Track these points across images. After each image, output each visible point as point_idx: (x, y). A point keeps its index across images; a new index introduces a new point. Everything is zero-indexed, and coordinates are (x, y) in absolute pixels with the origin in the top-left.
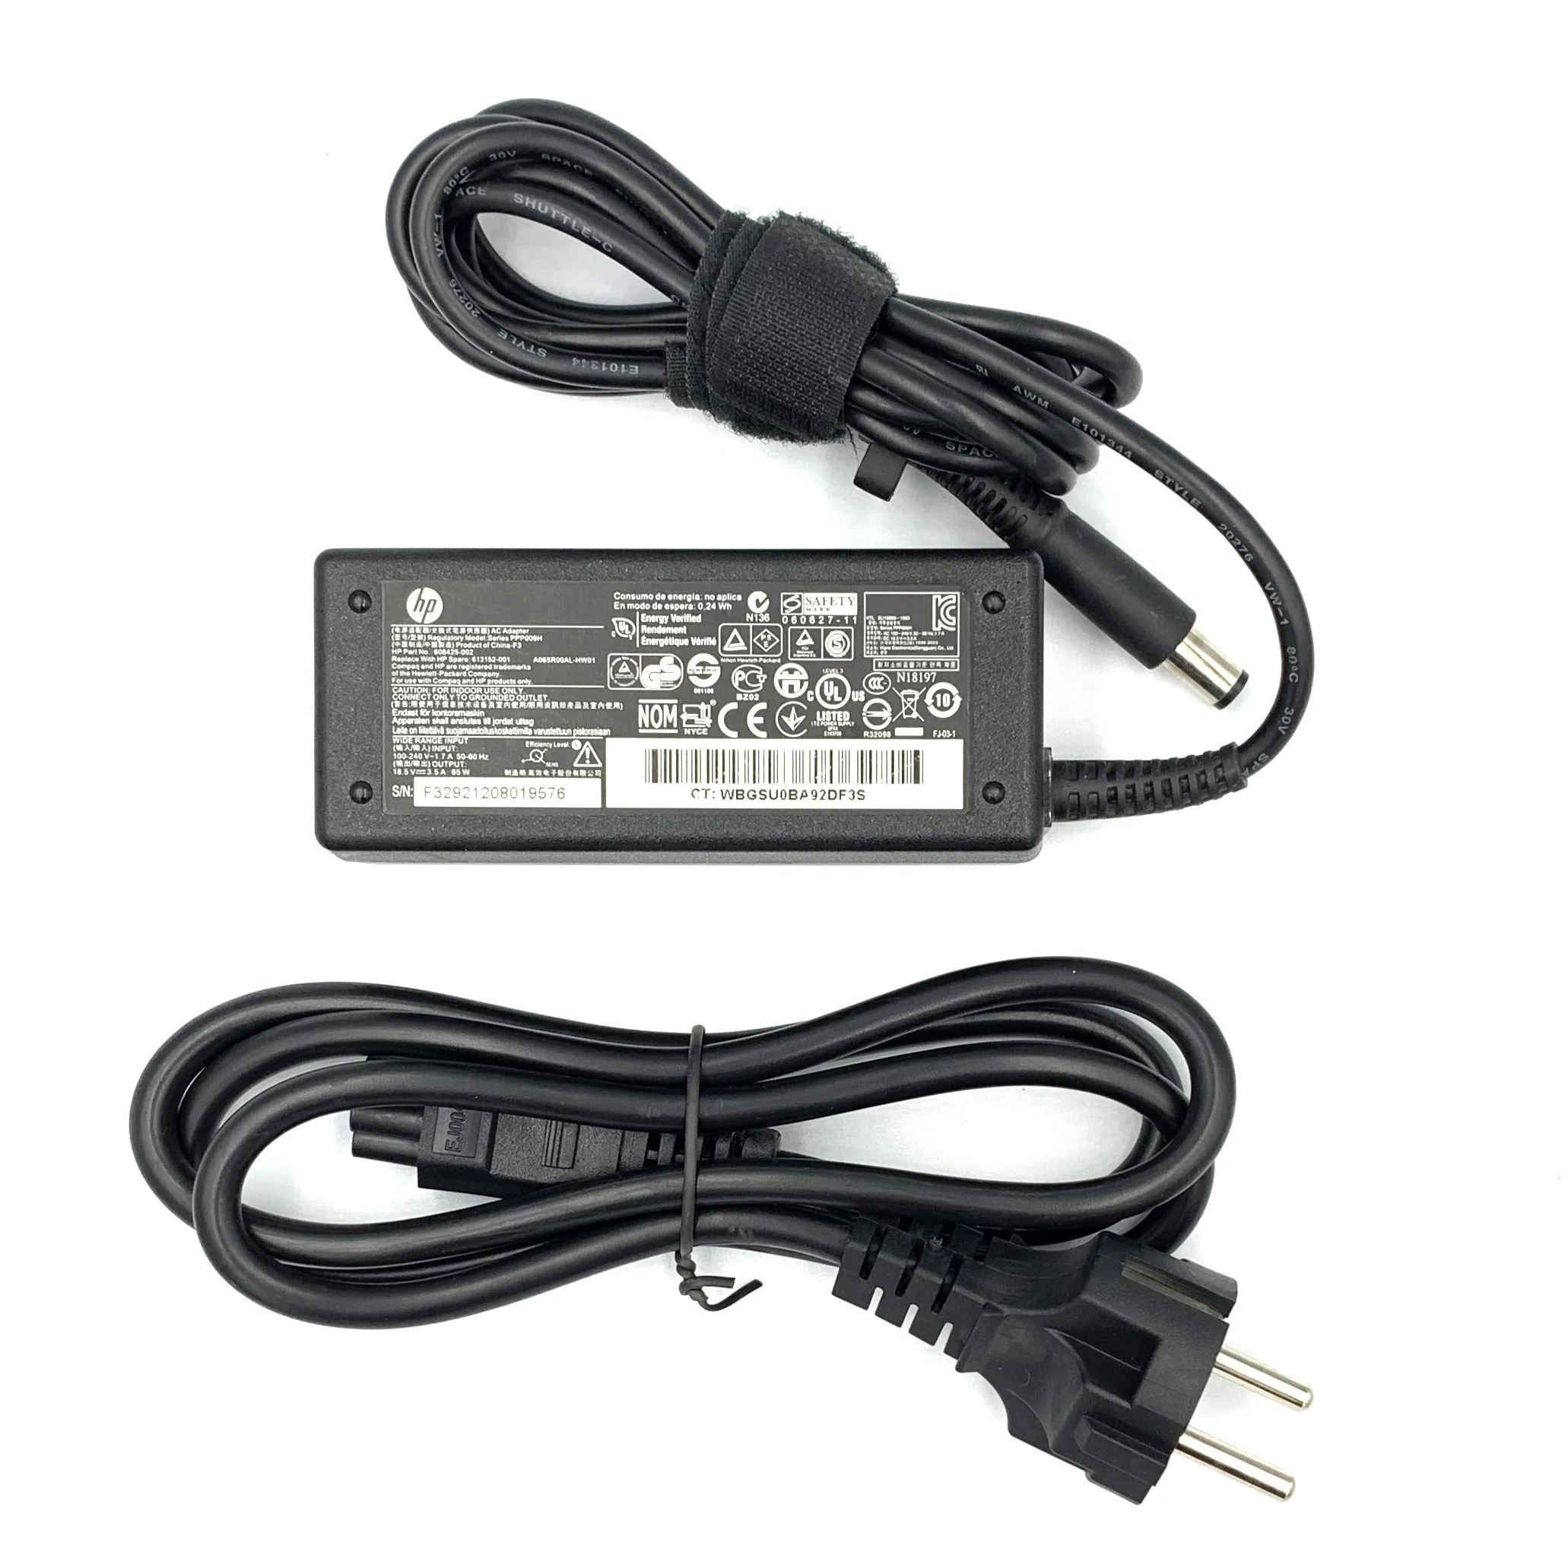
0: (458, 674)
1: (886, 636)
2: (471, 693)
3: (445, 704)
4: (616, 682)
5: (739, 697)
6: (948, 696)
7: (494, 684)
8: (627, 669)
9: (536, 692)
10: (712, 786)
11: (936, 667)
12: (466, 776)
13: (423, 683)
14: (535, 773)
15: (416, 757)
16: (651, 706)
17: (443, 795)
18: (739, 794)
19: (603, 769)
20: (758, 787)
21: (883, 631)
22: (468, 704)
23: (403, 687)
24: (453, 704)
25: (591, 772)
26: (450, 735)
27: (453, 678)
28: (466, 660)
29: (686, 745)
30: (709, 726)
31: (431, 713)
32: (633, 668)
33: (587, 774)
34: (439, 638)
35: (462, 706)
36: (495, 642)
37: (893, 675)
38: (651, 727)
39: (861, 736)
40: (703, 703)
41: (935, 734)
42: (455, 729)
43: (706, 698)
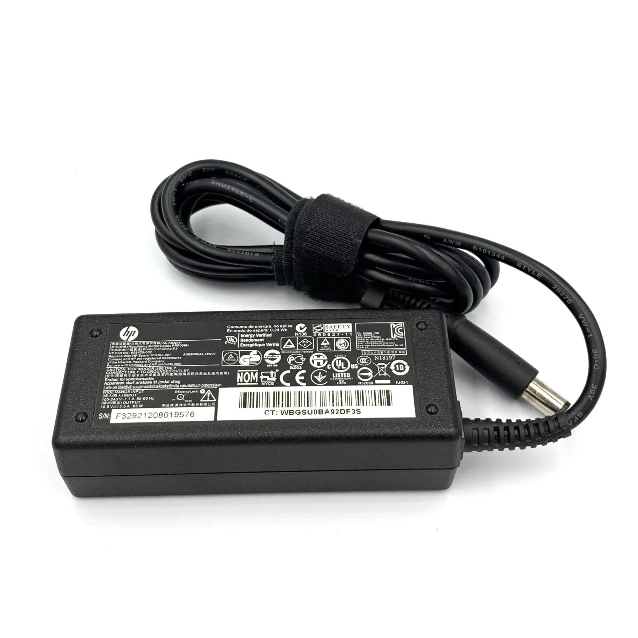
0: (142, 362)
1: (368, 340)
2: (148, 370)
3: (134, 375)
4: (226, 363)
5: (291, 368)
6: (402, 366)
7: (161, 365)
8: (232, 357)
9: (183, 368)
10: (276, 409)
11: (394, 353)
12: (141, 408)
13: (123, 366)
14: (179, 405)
15: (114, 400)
16: (244, 373)
17: (127, 417)
18: (291, 412)
19: (217, 402)
20: (301, 409)
21: (366, 339)
22: (146, 375)
23: (112, 369)
24: (138, 375)
25: (209, 404)
26: (134, 389)
27: (139, 364)
28: (148, 356)
29: (262, 390)
30: (275, 381)
31: (125, 380)
32: (235, 357)
33: (207, 405)
34: (135, 347)
35: (143, 376)
36: (163, 348)
37: (373, 357)
38: (244, 382)
39: (357, 384)
40: (272, 371)
41: (397, 383)
42: (138, 386)
43: (273, 369)
